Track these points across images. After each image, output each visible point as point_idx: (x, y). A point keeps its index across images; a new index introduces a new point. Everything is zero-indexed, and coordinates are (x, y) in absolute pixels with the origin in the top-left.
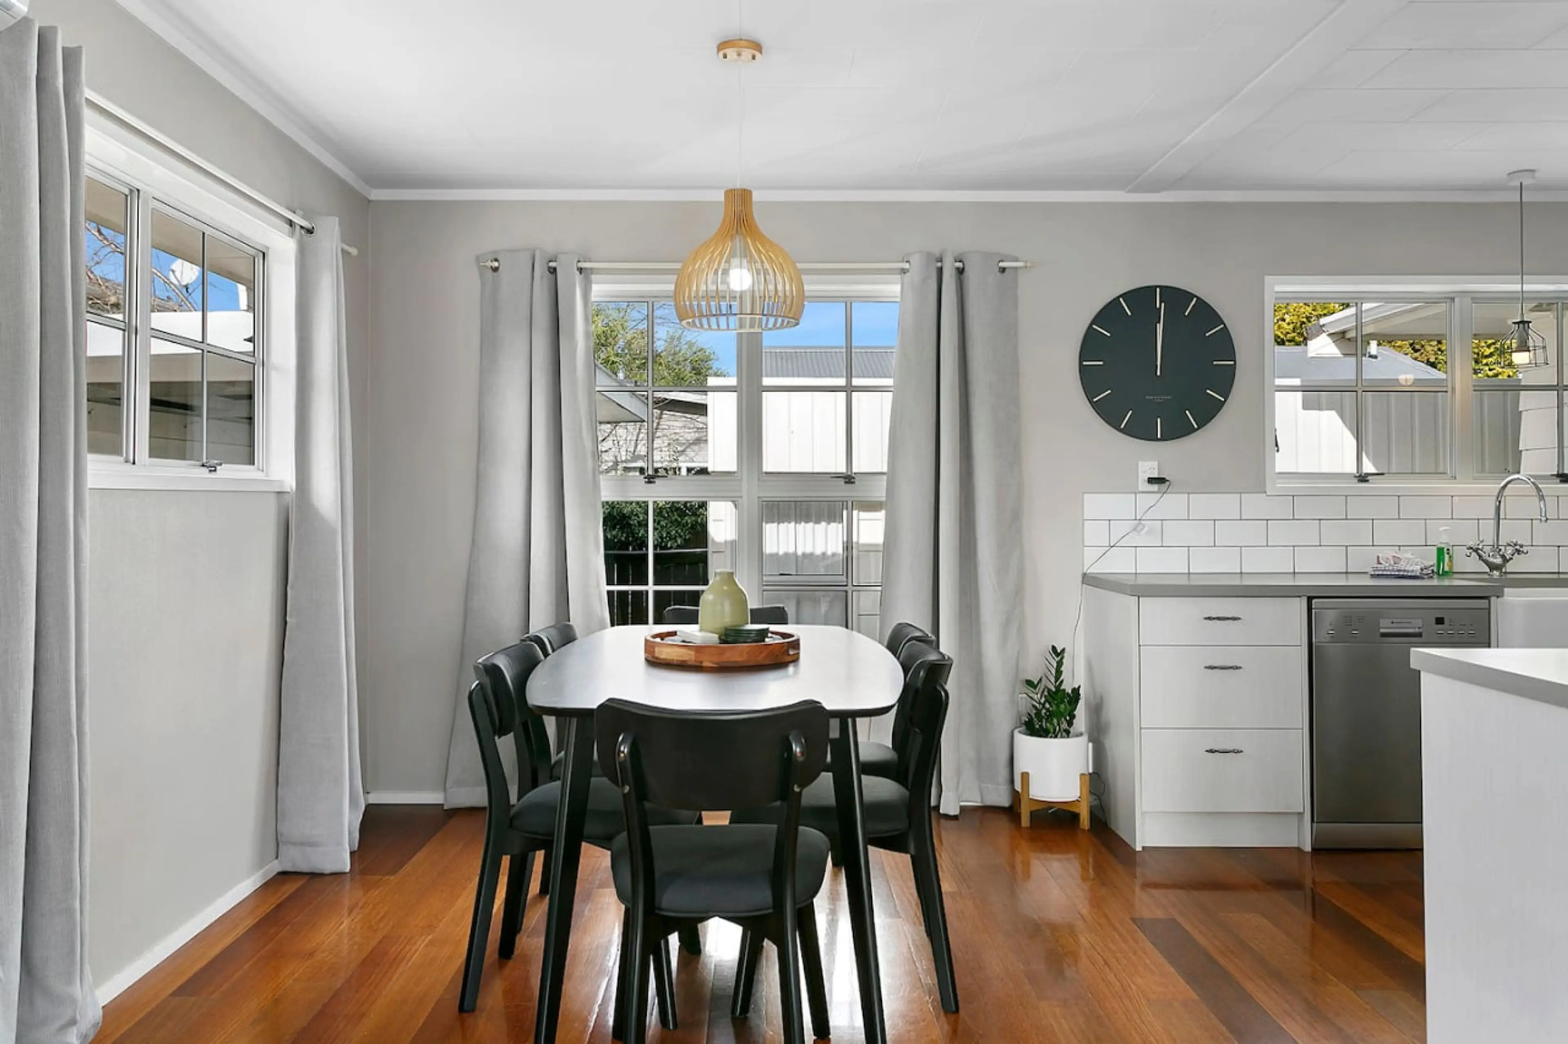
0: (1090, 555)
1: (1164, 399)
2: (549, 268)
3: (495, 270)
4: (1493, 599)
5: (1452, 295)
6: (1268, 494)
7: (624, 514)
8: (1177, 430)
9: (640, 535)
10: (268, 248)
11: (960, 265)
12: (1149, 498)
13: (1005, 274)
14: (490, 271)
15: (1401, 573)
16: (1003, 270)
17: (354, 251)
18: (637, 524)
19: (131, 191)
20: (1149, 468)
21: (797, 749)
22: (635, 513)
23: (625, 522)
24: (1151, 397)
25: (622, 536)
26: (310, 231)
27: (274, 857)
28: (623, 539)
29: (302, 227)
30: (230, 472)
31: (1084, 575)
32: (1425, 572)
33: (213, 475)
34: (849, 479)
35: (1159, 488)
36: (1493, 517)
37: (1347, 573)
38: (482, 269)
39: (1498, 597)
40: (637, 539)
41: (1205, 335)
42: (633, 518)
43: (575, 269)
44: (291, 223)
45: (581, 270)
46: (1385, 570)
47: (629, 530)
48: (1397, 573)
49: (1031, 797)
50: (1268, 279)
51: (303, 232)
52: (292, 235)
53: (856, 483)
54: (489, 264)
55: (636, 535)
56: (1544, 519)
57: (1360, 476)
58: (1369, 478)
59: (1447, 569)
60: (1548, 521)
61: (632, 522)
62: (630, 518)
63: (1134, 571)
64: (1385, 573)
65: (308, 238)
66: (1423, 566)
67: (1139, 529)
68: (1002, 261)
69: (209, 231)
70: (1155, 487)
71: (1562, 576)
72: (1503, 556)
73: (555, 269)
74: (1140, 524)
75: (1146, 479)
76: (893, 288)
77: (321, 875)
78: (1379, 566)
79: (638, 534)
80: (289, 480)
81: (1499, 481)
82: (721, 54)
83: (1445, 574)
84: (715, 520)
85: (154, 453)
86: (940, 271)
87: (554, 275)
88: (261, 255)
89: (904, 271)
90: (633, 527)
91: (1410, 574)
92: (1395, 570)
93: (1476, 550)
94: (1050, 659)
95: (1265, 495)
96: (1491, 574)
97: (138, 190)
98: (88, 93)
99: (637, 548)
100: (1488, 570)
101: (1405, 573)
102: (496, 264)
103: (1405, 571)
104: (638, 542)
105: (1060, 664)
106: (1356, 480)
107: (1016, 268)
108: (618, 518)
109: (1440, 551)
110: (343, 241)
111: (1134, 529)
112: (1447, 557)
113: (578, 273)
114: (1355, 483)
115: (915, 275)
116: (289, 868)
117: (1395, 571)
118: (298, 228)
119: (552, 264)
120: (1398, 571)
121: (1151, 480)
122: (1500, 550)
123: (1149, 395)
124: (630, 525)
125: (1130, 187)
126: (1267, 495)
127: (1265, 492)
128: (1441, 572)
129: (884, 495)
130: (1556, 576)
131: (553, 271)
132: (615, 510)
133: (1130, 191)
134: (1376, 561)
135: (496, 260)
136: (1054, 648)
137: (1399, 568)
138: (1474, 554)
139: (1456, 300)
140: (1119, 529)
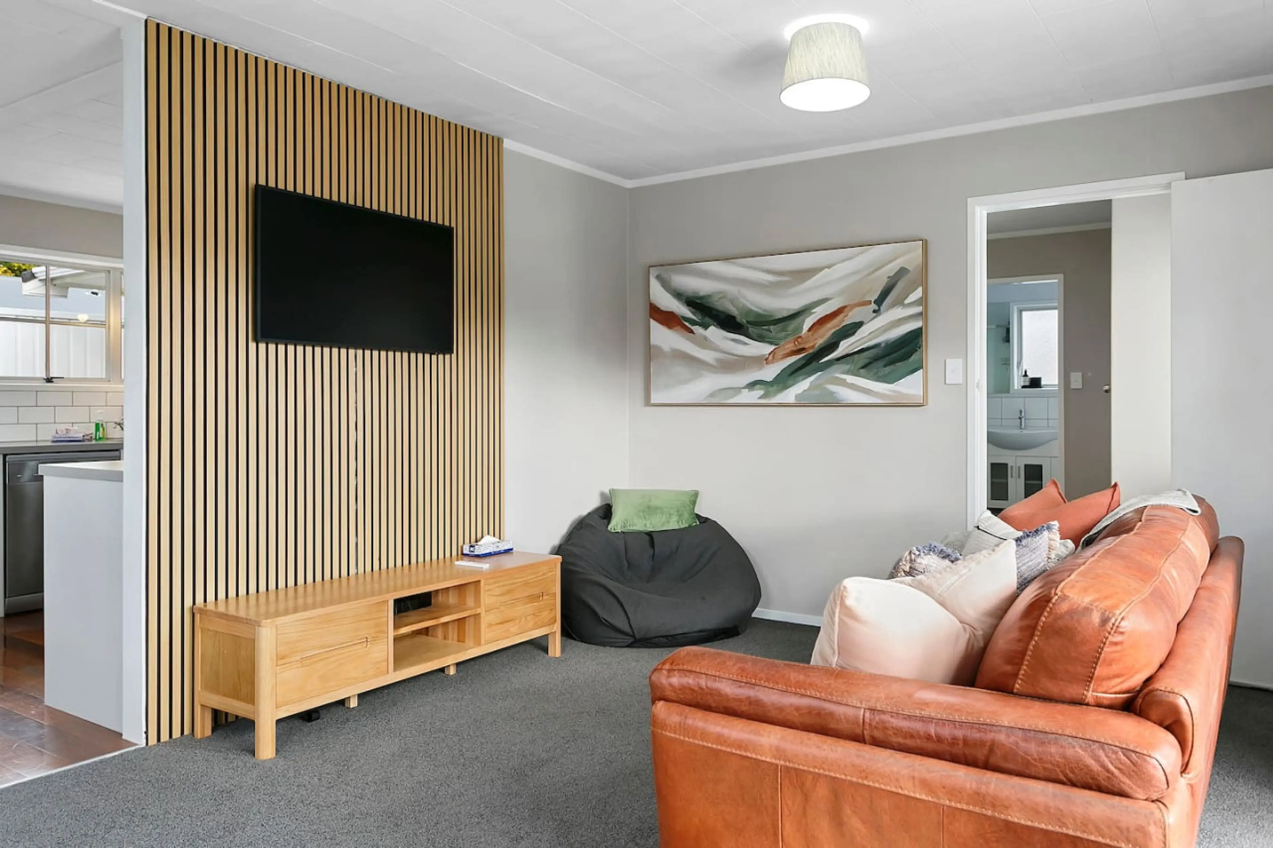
5: (108, 269)
15: (71, 439)
32: (86, 437)
37: (37, 441)
46: (60, 437)
48: (68, 439)
57: (48, 378)
58: (54, 380)
59: (101, 436)
64: (61, 439)
66: (84, 434)
78: (57, 435)
83: (100, 438)
91: (75, 440)
92: (67, 437)
93: (119, 424)
101: (73, 439)
103: (73, 437)
106: (45, 381)
109: (97, 425)
112: (101, 429)
114: (44, 383)
128: (97, 437)
134: (55, 432)
137: (69, 436)
138: (119, 426)
139: (111, 272)
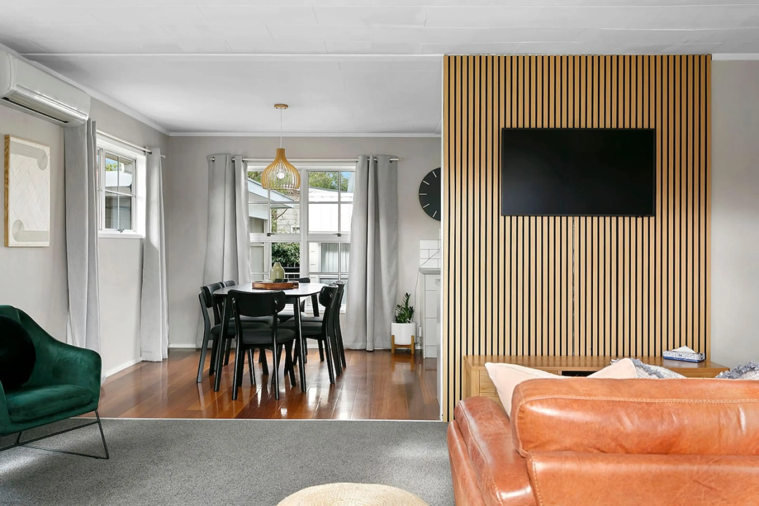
0: (422, 262)
2: (232, 161)
3: (214, 161)
7: (284, 250)
9: (292, 259)
10: (136, 158)
11: (375, 160)
13: (392, 163)
14: (212, 162)
16: (391, 162)
17: (164, 157)
18: (290, 255)
19: (100, 149)
21: (276, 302)
22: (289, 250)
23: (285, 254)
25: (284, 260)
26: (151, 153)
27: (140, 356)
28: (284, 261)
29: (148, 152)
30: (126, 232)
31: (420, 269)
33: (122, 233)
34: (339, 235)
38: (209, 161)
40: (291, 261)
42: (289, 252)
43: (241, 161)
44: (144, 151)
45: (243, 161)
47: (287, 257)
49: (395, 344)
51: (148, 153)
52: (145, 155)
53: (341, 236)
54: (211, 159)
55: (290, 260)
61: (288, 254)
62: (287, 252)
63: (437, 267)
65: (150, 155)
67: (439, 252)
68: (391, 158)
69: (119, 156)
73: (234, 161)
76: (354, 168)
77: (154, 362)
79: (291, 259)
80: (144, 236)
82: (276, 107)
84: (311, 251)
85: (106, 227)
86: (368, 162)
87: (233, 163)
88: (134, 161)
89: (357, 162)
90: (289, 256)
94: (405, 297)
97: (102, 149)
98: (97, 131)
99: (291, 266)
102: (214, 159)
104: (291, 263)
105: (408, 299)
107: (397, 161)
108: (282, 252)
110: (161, 154)
111: (437, 252)
113: (242, 162)
115: (360, 163)
116: (145, 360)
118: (147, 153)
119: (233, 159)
124: (287, 255)
125: (435, 132)
129: (349, 240)
131: (233, 161)
132: (280, 248)
133: (436, 134)
135: (214, 158)
136: (407, 294)
140: (432, 253)
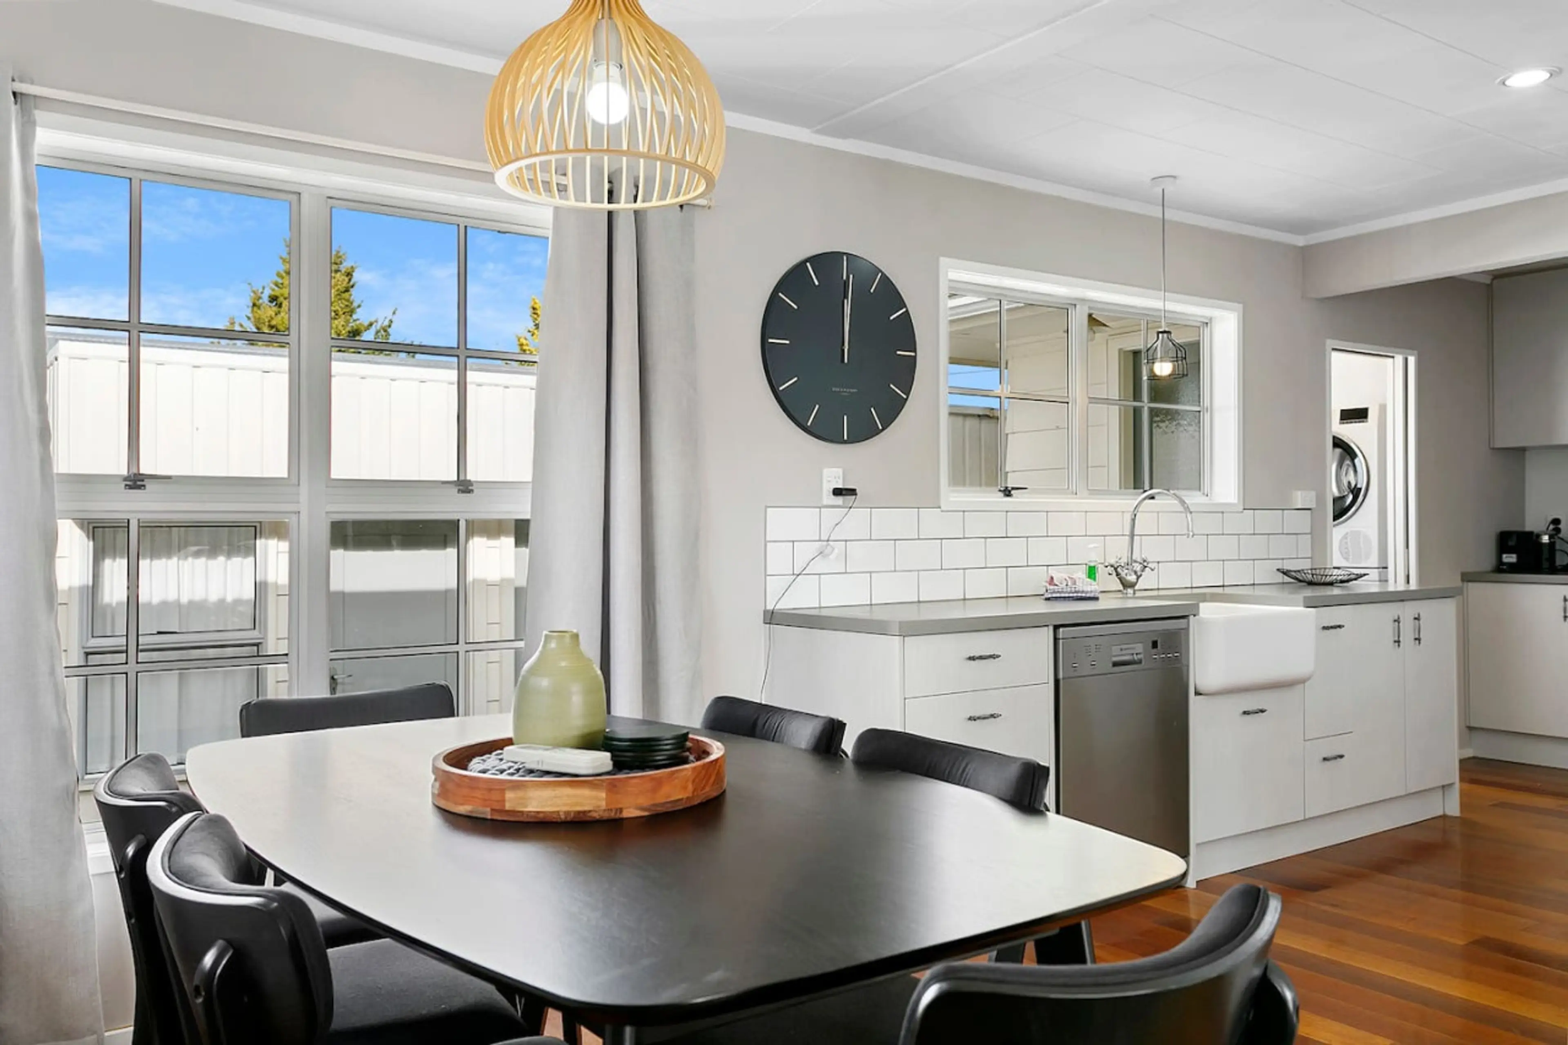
0: (774, 586)
1: (850, 392)
4: (1191, 617)
5: (1074, 303)
6: (943, 508)
8: (864, 432)
12: (834, 512)
13: (683, 212)
15: (1079, 595)
20: (834, 478)
24: (838, 389)
31: (767, 611)
34: (465, 486)
35: (844, 502)
36: (1128, 533)
37: (1007, 597)
39: (1195, 616)
41: (889, 318)
46: (1062, 592)
48: (1075, 595)
50: (944, 261)
53: (475, 491)
56: (1191, 534)
60: (1195, 536)
64: (1063, 595)
67: (825, 552)
70: (839, 500)
71: (1195, 591)
72: (1136, 573)
74: (828, 545)
75: (831, 490)
78: (1053, 588)
81: (1136, 497)
91: (1088, 595)
92: (1073, 591)
93: (1115, 568)
95: (939, 509)
96: (1125, 591)
100: (1121, 588)
101: (1084, 595)
103: (1083, 592)
111: (821, 553)
114: (1001, 498)
117: (1073, 593)
120: (1076, 592)
121: (837, 492)
122: (1133, 567)
123: (836, 387)
125: (819, 127)
126: (942, 511)
127: (940, 507)
130: (1188, 591)
133: (818, 132)
134: (1050, 583)
137: (1077, 589)
138: (1113, 572)
139: (1078, 306)
